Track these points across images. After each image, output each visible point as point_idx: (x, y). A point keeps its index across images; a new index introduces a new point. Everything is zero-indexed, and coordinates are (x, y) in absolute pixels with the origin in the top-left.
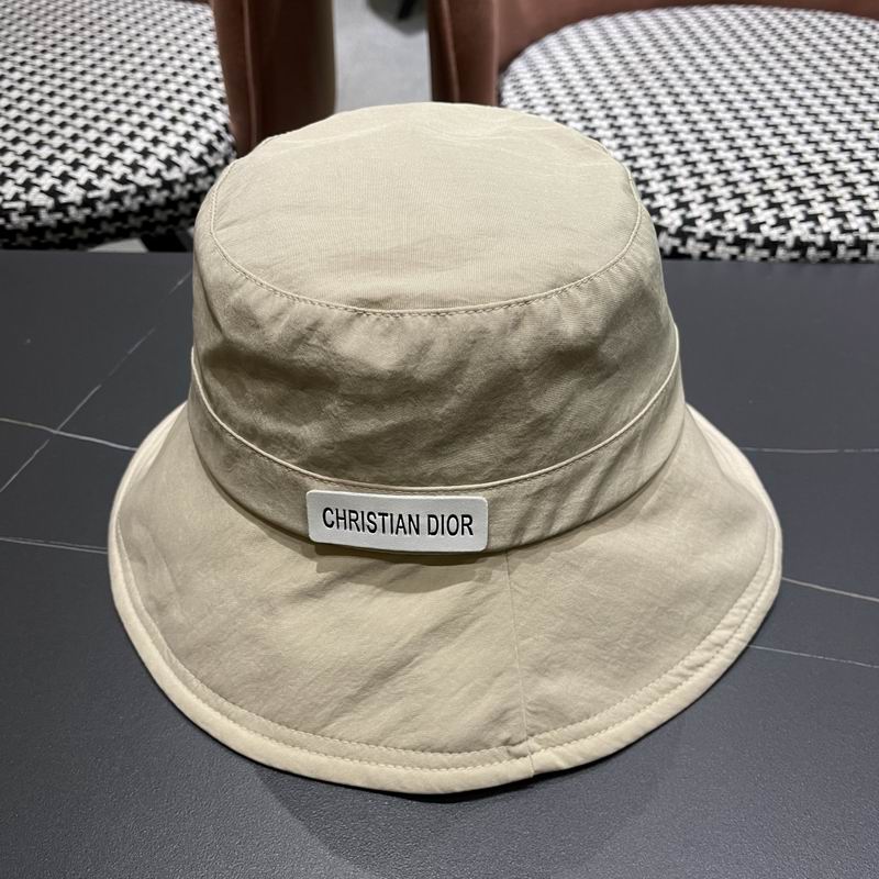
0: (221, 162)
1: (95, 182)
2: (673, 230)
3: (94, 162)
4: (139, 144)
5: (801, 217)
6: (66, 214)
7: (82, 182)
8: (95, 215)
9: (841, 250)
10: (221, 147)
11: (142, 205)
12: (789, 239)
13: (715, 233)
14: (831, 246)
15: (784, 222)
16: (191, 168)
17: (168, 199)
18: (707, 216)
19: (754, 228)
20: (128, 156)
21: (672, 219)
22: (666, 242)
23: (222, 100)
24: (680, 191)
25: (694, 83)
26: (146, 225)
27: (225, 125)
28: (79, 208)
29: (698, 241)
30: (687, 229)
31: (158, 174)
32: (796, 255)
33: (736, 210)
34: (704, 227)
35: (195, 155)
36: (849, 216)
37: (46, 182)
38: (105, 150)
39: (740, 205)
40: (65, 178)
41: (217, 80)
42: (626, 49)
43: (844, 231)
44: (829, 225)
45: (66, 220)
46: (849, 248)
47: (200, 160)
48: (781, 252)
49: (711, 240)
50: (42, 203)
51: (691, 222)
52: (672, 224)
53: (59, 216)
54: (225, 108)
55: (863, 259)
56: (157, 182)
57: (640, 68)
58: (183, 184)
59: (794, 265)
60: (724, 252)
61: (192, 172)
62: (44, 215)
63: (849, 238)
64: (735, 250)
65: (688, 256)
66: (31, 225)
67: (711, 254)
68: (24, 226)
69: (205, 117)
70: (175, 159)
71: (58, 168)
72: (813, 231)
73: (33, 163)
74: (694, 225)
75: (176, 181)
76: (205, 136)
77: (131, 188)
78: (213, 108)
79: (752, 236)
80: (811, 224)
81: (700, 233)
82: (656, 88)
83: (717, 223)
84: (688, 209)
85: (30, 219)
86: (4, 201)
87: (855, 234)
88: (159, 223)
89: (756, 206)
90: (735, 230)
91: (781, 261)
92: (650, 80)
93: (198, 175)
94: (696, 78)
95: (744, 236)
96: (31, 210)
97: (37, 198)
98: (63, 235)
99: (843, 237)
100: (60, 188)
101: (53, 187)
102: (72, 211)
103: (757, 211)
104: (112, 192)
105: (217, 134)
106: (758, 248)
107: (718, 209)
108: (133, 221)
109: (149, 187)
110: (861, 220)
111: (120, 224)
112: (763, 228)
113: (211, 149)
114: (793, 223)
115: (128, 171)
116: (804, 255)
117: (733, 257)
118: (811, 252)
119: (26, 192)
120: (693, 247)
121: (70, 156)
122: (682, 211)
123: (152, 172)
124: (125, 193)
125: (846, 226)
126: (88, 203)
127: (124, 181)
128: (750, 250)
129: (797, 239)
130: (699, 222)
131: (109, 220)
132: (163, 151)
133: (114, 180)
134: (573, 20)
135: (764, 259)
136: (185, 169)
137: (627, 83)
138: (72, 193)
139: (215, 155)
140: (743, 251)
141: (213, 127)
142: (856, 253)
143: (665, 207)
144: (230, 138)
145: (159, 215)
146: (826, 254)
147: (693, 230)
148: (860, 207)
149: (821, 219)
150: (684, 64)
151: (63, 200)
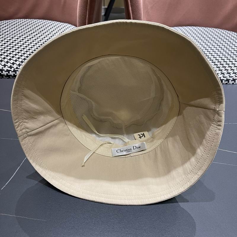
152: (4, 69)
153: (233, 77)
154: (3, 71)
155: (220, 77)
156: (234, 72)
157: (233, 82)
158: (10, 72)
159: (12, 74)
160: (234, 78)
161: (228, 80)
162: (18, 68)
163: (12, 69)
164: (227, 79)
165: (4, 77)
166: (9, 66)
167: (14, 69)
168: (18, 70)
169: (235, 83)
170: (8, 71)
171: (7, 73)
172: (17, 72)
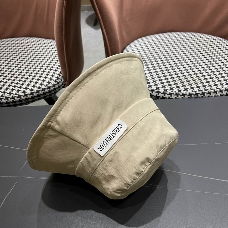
0: (60, 81)
1: (33, 89)
2: (162, 92)
3: (32, 84)
4: (42, 79)
5: (190, 88)
6: (27, 97)
7: (30, 89)
8: (33, 96)
9: (199, 95)
10: (60, 77)
11: (44, 93)
12: (188, 93)
13: (171, 93)
14: (197, 94)
15: (186, 90)
16: (54, 83)
17: (49, 91)
18: (169, 89)
19: (180, 91)
20: (40, 82)
21: (162, 90)
22: (161, 95)
23: (59, 66)
24: (163, 83)
26: (45, 97)
27: (60, 72)
28: (30, 95)
29: (168, 95)
30: (165, 92)
31: (47, 86)
32: (189, 96)
33: (176, 87)
34: (169, 91)
35: (54, 80)
36: (200, 87)
37: (22, 90)
38: (34, 81)
39: (176, 86)
40: (26, 88)
41: (57, 61)
43: (199, 91)
44: (196, 90)
45: (27, 98)
46: (201, 94)
47: (56, 81)
48: (186, 96)
49: (170, 94)
50: (22, 95)
51: (166, 90)
53: (26, 97)
54: (60, 68)
55: (204, 96)
56: (47, 87)
58: (52, 87)
59: (189, 99)
60: (173, 97)
61: (54, 84)
62: (22, 97)
63: (200, 92)
64: (176, 96)
65: (166, 98)
66: (19, 100)
67: (171, 97)
68: (18, 100)
69: (56, 70)
70: (50, 81)
71: (24, 86)
72: (193, 91)
73: (19, 85)
74: (167, 91)
75: (51, 86)
76: (56, 75)
77: (41, 89)
78: (57, 68)
79: (179, 93)
80: (192, 90)
81: (168, 93)
83: (172, 90)
85: (19, 98)
86: (13, 95)
87: (202, 91)
88: (47, 96)
89: (180, 86)
90: (176, 92)
91: (186, 98)
93: (55, 84)
95: (178, 93)
96: (19, 96)
97: (20, 94)
98: (26, 101)
99: (199, 92)
100: (25, 91)
101: (24, 91)
102: (28, 96)
103: (180, 87)
104: (37, 91)
105: (59, 74)
106: (181, 95)
107: (172, 87)
108: (41, 96)
109: (45, 89)
110: (203, 88)
111: (39, 97)
112: (182, 91)
113: (58, 78)
114: (188, 89)
115: (40, 85)
116: (191, 96)
117: (176, 98)
118: (193, 96)
119: (18, 93)
120: (167, 96)
121: (27, 83)
122: (164, 88)
123: (45, 85)
124: (40, 90)
125: (200, 90)
126: (32, 93)
127: (39, 88)
128: (179, 96)
129: (189, 93)
130: (168, 90)
131: (37, 97)
132: (47, 80)
133: (37, 88)
135: (182, 98)
136: (52, 84)
138: (28, 92)
139: (59, 79)
140: (178, 96)
141: (58, 73)
142: (202, 95)
143: (160, 87)
144: (62, 75)
145: (47, 94)
146: (196, 96)
147: (167, 92)
148: (202, 85)
149: (194, 88)
151: (26, 93)
153: (208, 90)
155: (195, 90)
156: (209, 85)
157: (209, 95)
160: (210, 91)
161: (203, 94)
162: (4, 95)
164: (202, 92)
168: (3, 97)
169: (210, 96)
172: (3, 100)
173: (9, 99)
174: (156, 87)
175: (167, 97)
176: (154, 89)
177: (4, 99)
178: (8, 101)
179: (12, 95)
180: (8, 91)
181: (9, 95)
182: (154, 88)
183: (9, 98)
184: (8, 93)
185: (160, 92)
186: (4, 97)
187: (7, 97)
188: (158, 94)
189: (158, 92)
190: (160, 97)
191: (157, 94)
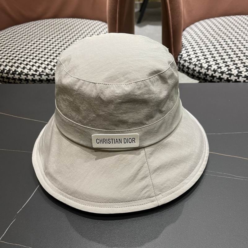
2: (235, 75)
18: (245, 70)
21: (235, 72)
22: (233, 78)
24: (236, 64)
25: (235, 36)
29: (243, 77)
30: (239, 74)
42: (214, 27)
49: (246, 77)
51: (241, 72)
52: (235, 73)
57: (219, 32)
65: (240, 82)
67: (246, 81)
74: (242, 73)
82: (225, 37)
84: (239, 69)
92: (223, 35)
94: (236, 34)
120: (241, 79)
122: (238, 70)
130: (242, 72)
134: (198, 20)
137: (217, 36)
143: (233, 68)
147: (241, 74)
150: (232, 31)
152: (29, 73)
154: (29, 76)
158: (36, 76)
159: (38, 79)
162: (44, 71)
163: (38, 73)
165: (30, 82)
166: (34, 70)
167: (40, 73)
168: (43, 73)
170: (33, 75)
171: (32, 77)
172: (43, 76)
173: (50, 76)
174: (228, 69)
175: (242, 81)
176: (225, 71)
177: (45, 76)
178: (49, 78)
179: (53, 71)
180: (50, 67)
181: (50, 71)
182: (224, 69)
183: (50, 74)
184: (50, 68)
185: (233, 74)
186: (45, 74)
187: (48, 73)
188: (230, 77)
189: (230, 75)
190: (232, 80)
191: (228, 76)
